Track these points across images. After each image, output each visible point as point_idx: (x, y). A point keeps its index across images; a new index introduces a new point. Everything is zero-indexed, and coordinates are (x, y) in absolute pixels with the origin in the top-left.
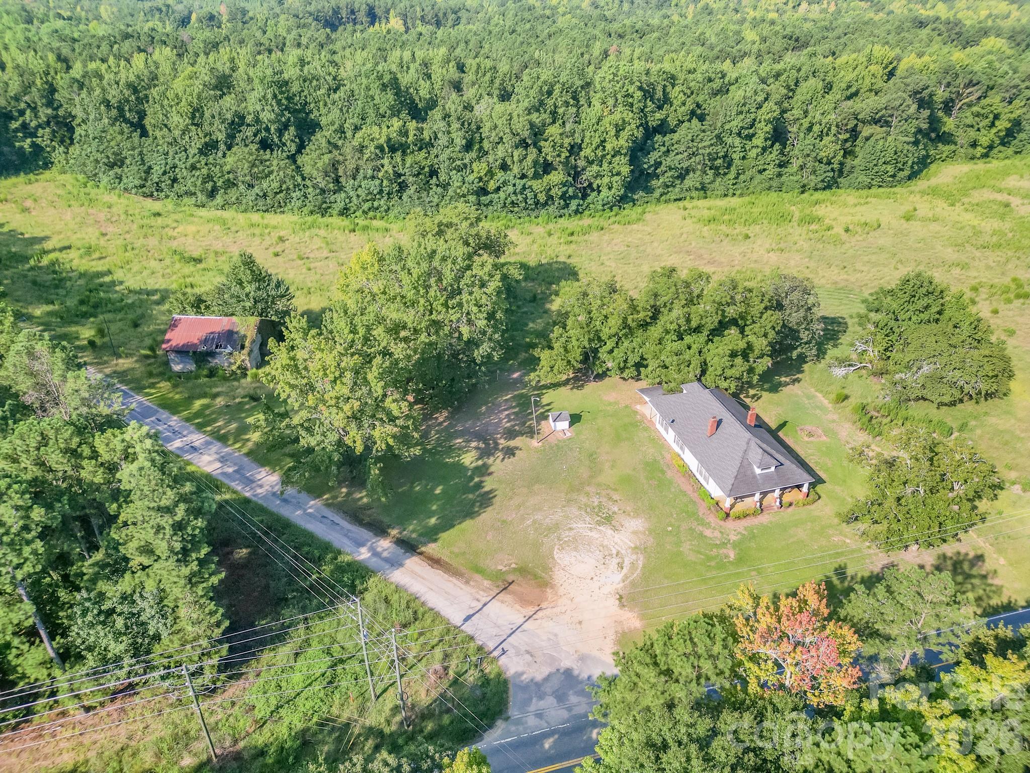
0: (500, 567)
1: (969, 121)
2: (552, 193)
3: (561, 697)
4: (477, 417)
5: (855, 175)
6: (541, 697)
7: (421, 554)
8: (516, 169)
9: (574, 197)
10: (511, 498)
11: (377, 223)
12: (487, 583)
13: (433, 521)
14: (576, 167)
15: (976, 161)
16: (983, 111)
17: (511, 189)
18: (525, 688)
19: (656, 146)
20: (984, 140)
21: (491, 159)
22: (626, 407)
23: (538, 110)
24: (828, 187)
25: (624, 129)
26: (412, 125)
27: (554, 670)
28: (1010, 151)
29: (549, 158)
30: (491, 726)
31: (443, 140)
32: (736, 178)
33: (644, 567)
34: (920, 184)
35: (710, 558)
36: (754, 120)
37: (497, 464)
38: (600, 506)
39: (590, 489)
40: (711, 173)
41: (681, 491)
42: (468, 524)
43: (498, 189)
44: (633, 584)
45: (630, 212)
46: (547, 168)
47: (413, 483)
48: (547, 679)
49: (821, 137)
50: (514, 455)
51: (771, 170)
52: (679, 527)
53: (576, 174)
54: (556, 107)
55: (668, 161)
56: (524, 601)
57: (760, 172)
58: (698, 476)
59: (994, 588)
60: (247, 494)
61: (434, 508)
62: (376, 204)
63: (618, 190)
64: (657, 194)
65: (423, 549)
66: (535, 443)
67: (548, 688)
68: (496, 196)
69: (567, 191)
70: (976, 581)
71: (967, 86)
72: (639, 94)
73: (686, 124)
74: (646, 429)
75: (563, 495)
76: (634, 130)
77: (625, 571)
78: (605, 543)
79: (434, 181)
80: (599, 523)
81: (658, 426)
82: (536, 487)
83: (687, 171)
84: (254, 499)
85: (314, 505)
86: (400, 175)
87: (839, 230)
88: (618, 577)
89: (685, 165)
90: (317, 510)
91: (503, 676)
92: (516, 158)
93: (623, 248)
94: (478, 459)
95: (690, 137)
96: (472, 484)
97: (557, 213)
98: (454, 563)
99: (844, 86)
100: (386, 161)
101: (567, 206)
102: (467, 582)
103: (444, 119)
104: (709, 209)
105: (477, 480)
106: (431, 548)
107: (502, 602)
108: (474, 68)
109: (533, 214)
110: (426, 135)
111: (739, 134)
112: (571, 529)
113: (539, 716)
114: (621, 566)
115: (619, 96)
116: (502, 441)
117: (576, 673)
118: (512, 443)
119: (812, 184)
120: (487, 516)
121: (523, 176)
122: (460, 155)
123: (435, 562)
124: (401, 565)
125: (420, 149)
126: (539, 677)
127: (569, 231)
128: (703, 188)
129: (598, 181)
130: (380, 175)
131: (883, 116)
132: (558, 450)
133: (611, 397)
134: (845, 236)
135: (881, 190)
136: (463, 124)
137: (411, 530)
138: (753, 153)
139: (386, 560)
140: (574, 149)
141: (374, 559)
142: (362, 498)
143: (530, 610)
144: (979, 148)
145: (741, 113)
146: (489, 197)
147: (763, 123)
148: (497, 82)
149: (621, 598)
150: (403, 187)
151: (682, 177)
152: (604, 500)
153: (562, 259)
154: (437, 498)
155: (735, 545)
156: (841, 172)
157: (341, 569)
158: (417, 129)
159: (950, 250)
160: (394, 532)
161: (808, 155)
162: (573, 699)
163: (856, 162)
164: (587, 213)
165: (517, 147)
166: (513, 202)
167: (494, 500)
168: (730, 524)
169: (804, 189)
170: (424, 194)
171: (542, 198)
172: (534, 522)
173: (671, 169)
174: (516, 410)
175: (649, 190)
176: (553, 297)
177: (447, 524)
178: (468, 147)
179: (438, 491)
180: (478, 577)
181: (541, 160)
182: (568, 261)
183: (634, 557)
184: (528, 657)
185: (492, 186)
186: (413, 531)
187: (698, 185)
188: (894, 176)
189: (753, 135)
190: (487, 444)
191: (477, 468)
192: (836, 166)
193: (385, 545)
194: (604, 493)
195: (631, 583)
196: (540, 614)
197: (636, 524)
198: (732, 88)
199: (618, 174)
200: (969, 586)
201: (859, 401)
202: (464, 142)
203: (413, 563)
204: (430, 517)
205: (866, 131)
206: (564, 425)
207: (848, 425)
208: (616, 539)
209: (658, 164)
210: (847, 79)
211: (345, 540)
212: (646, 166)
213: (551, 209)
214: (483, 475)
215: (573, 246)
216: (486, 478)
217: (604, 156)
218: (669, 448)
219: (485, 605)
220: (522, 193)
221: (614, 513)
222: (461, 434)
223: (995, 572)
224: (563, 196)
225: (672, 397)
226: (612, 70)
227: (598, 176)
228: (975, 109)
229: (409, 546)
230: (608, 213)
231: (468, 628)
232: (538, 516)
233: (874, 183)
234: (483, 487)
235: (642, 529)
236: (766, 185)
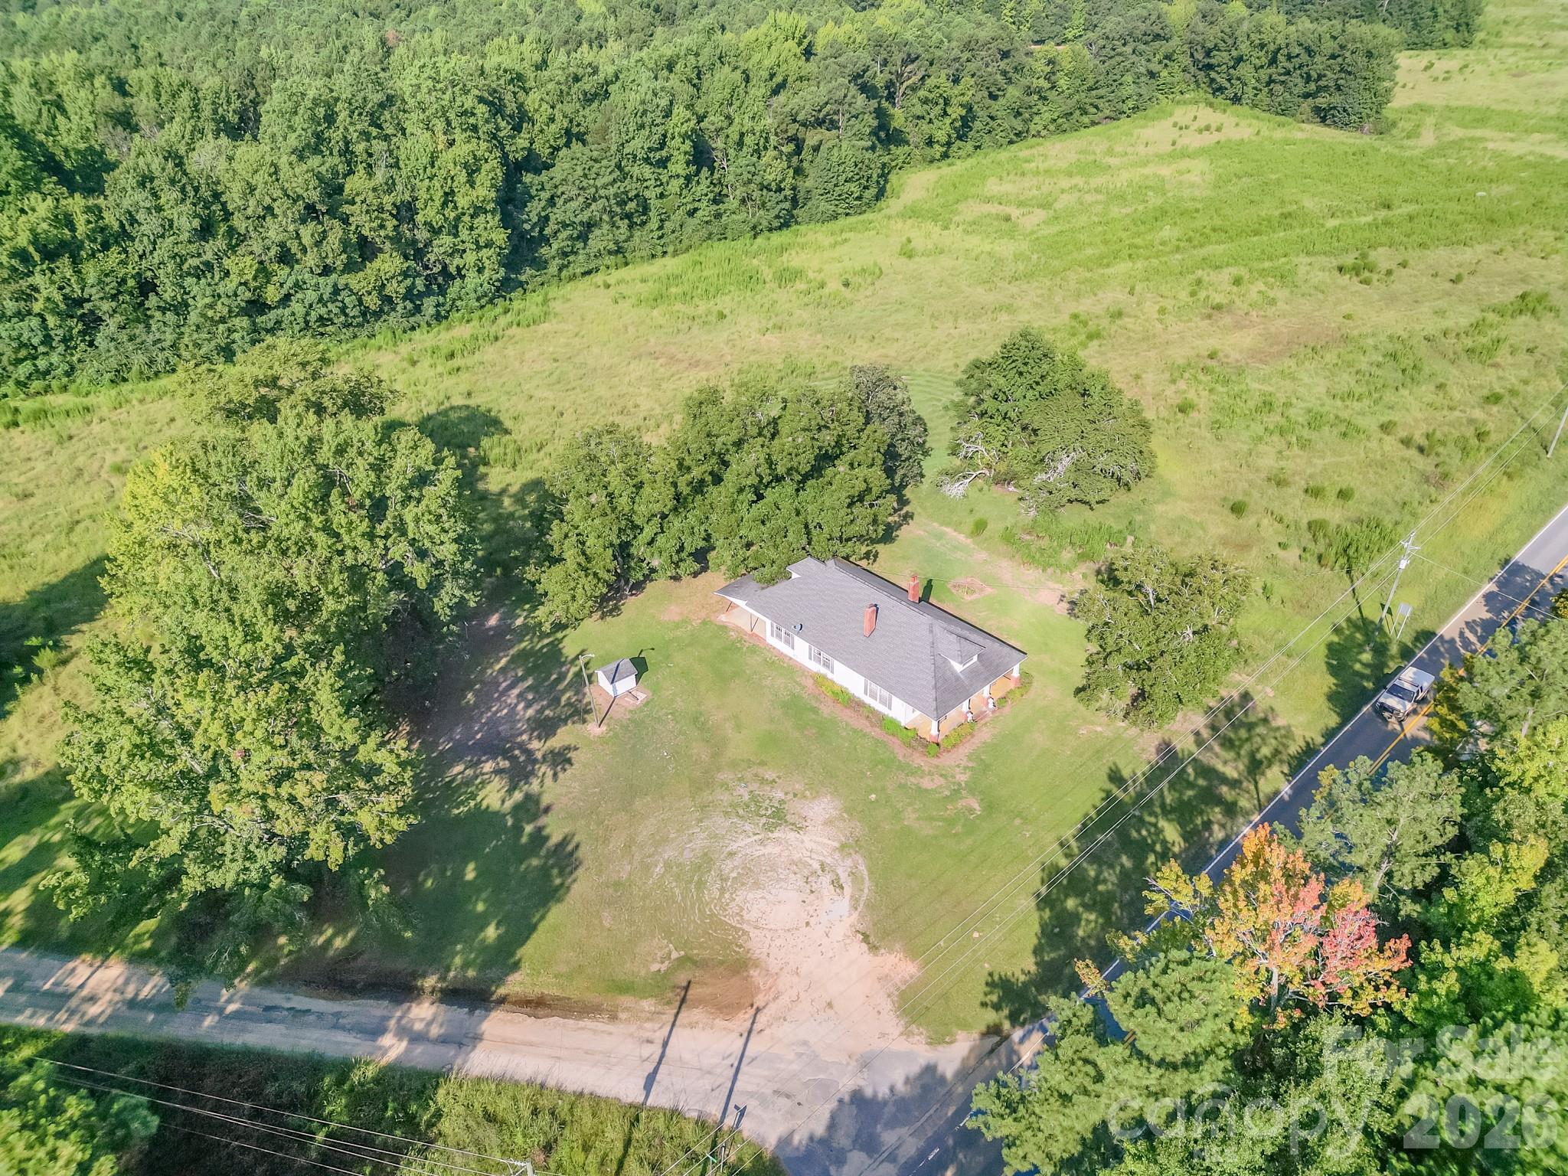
0: (655, 967)
1: (919, 110)
2: (390, 290)
3: (869, 1144)
4: (467, 715)
5: (814, 201)
6: (840, 1161)
7: (502, 1001)
8: (311, 259)
9: (428, 292)
10: (606, 840)
11: (57, 400)
12: (648, 1005)
13: (491, 932)
15: (936, 164)
16: (931, 96)
17: (311, 296)
18: (808, 1158)
20: (941, 136)
21: (257, 248)
22: (704, 623)
24: (785, 225)
25: (478, 170)
27: (834, 1104)
28: (969, 146)
29: (365, 232)
31: (149, 225)
32: (661, 228)
33: (871, 873)
34: (892, 205)
35: (950, 822)
36: (665, 136)
37: (546, 786)
38: (754, 798)
39: (725, 776)
40: (623, 224)
41: (855, 731)
42: (556, 913)
43: (287, 298)
44: (869, 906)
45: (525, 304)
46: (364, 250)
47: (414, 876)
48: (832, 1126)
49: (757, 153)
50: (569, 761)
51: (705, 210)
52: (883, 789)
53: (416, 252)
54: (347, 143)
55: (557, 215)
56: (725, 1008)
57: (692, 213)
58: (868, 700)
59: (1283, 732)
60: (69, 1028)
61: (480, 907)
63: (494, 272)
64: (553, 269)
65: (502, 991)
66: (593, 729)
67: (842, 1140)
68: (287, 311)
69: (413, 285)
70: (1261, 730)
71: (904, 63)
72: (482, 109)
73: (564, 152)
74: (753, 650)
75: (688, 801)
76: (491, 172)
77: (848, 890)
78: (796, 856)
79: (152, 301)
80: (769, 828)
81: (772, 641)
82: (638, 804)
83: (590, 226)
84: (94, 1031)
85: (234, 997)
87: (834, 286)
88: (843, 904)
89: (585, 216)
90: (247, 1000)
91: (767, 1155)
92: (307, 240)
93: (549, 366)
94: (510, 791)
96: (524, 840)
97: (406, 324)
98: (572, 992)
99: (765, 74)
101: (418, 309)
102: (613, 1018)
104: (644, 281)
105: (529, 828)
106: (515, 984)
107: (692, 1026)
108: (149, 87)
109: (363, 333)
110: (111, 219)
111: (647, 160)
112: (731, 854)
114: (838, 885)
116: (535, 745)
117: (868, 1092)
118: (556, 742)
119: (765, 223)
120: (582, 885)
121: (327, 271)
122: (193, 248)
123: (536, 1005)
124: (477, 1038)
125: (105, 246)
126: (820, 1130)
128: (620, 250)
129: (457, 261)
131: (828, 114)
132: (639, 728)
133: (672, 612)
134: (847, 293)
137: (460, 965)
139: (443, 1040)
140: (406, 212)
141: (419, 1049)
142: (329, 942)
143: (743, 1020)
144: (936, 146)
145: (642, 126)
146: (273, 315)
147: (678, 140)
149: (866, 938)
151: (583, 237)
152: (754, 786)
153: (458, 401)
154: (475, 887)
155: (972, 788)
156: (795, 201)
157: (360, 1098)
159: (980, 290)
160: (430, 982)
161: (750, 181)
162: (889, 1138)
163: (809, 183)
164: (454, 315)
165: (303, 221)
166: (321, 318)
167: (580, 853)
168: (947, 760)
169: (756, 231)
171: (372, 302)
172: (668, 865)
173: (565, 225)
174: (530, 682)
175: (541, 265)
176: (482, 469)
177: (520, 930)
179: (470, 874)
180: (626, 1000)
181: (354, 239)
182: (472, 402)
183: (849, 862)
184: (783, 1102)
185: (272, 294)
186: (466, 965)
187: (612, 247)
188: (859, 198)
189: (668, 159)
190: (513, 759)
191: (517, 808)
192: (788, 192)
193: (423, 1012)
194: (748, 775)
195: (867, 905)
196: (762, 1019)
197: (821, 809)
199: (489, 244)
200: (1258, 739)
201: (1001, 526)
203: (496, 1024)
204: (482, 928)
205: (812, 137)
206: (628, 683)
207: (1005, 563)
208: (808, 845)
209: (544, 221)
210: (767, 63)
211: (340, 1037)
212: (527, 226)
213: (392, 319)
214: (534, 817)
215: (464, 376)
216: (543, 821)
217: (458, 219)
218: (803, 671)
219: (665, 1044)
220: (334, 300)
221: (782, 802)
222: (457, 753)
223: (1272, 709)
224: (409, 295)
225: (781, 587)
226: (428, 72)
227: (456, 251)
228: (922, 93)
229: (472, 997)
230: (490, 312)
231: (659, 1098)
232: (669, 853)
233: (840, 211)
234: (547, 838)
235: (834, 813)
236: (704, 233)
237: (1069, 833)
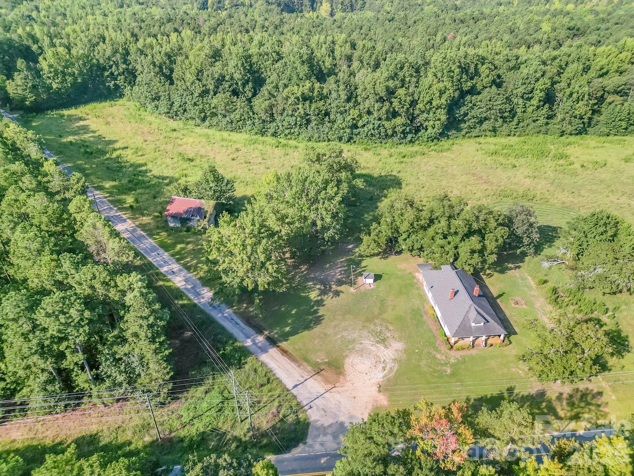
0: (318, 360)
2: (396, 130)
3: (335, 436)
4: (323, 270)
5: (598, 126)
6: (325, 435)
7: (278, 347)
8: (376, 115)
9: (410, 132)
10: (332, 321)
12: (309, 368)
13: (287, 329)
14: (413, 114)
17: (371, 126)
18: (318, 429)
19: (466, 103)
21: (361, 108)
22: (410, 273)
23: (393, 79)
24: (580, 133)
25: (445, 93)
26: (317, 85)
27: (334, 421)
29: (397, 109)
30: (296, 446)
31: (334, 95)
32: (517, 125)
33: (397, 371)
35: (435, 371)
36: (533, 88)
37: (329, 300)
38: (380, 332)
39: (377, 321)
40: (500, 121)
41: (429, 329)
42: (306, 333)
43: (364, 125)
44: (388, 380)
45: (445, 143)
46: (395, 114)
47: (281, 306)
48: (330, 426)
49: (578, 101)
50: (339, 295)
51: (542, 121)
52: (422, 350)
53: (413, 119)
54: (404, 77)
55: (472, 113)
56: (327, 381)
57: (534, 121)
58: (441, 321)
59: (602, 413)
60: (196, 302)
61: (290, 321)
62: (292, 131)
63: (438, 130)
64: (463, 132)
65: (280, 344)
66: (352, 290)
67: (329, 431)
68: (363, 130)
69: (406, 129)
70: (593, 408)
72: (458, 70)
73: (488, 89)
74: (418, 289)
75: (361, 323)
76: (451, 92)
77: (386, 372)
78: (379, 354)
79: (327, 119)
80: (378, 342)
81: (425, 288)
82: (347, 316)
83: (486, 119)
84: (199, 305)
85: (228, 312)
86: (308, 115)
87: (577, 166)
88: (381, 375)
89: (484, 115)
90: (230, 315)
91: (307, 421)
92: (376, 108)
93: (434, 168)
94: (318, 296)
95: (488, 98)
96: (312, 310)
97: (398, 142)
98: (294, 354)
99: (598, 68)
100: (300, 106)
101: (405, 138)
102: (299, 366)
103: (336, 83)
104: (495, 145)
105: (315, 308)
106: (284, 345)
107: (315, 380)
108: (361, 47)
109: (384, 142)
110: (325, 91)
111: (522, 97)
112: (361, 343)
113: (322, 445)
114: (384, 369)
115: (445, 71)
116: (334, 286)
117: (345, 425)
118: (339, 288)
119: (569, 131)
120: (317, 330)
121: (380, 119)
122: (344, 104)
123: (284, 352)
124: (267, 352)
125: (321, 100)
126: (326, 424)
127: (403, 155)
128: (494, 130)
129: (427, 123)
130: (296, 114)
131: (623, 89)
132: (364, 296)
133: (403, 266)
134: (580, 170)
135: (616, 137)
136: (346, 86)
138: (530, 110)
139: (260, 348)
140: (413, 103)
141: (253, 347)
143: (330, 386)
145: (525, 84)
146: (358, 130)
147: (539, 91)
148: (374, 57)
149: (380, 387)
150: (308, 122)
151: (481, 122)
152: (383, 328)
153: (394, 173)
154: (292, 316)
155: (452, 365)
156: (589, 124)
157: (236, 350)
158: (320, 88)
160: (266, 333)
161: (568, 113)
162: (342, 439)
163: (602, 118)
164: (417, 142)
165: (377, 102)
166: (372, 134)
167: (323, 321)
168: (452, 353)
169: (562, 134)
170: (320, 126)
171: (390, 132)
172: (342, 337)
173: (474, 117)
174: (345, 268)
175: (459, 130)
176: (383, 198)
177: (294, 332)
178: (348, 100)
179: (293, 312)
180: (305, 364)
181: (391, 110)
182: (398, 175)
183: (393, 364)
184: (323, 413)
185: (360, 124)
186: (276, 333)
187: (491, 128)
188: (626, 129)
189: (532, 98)
190: (326, 287)
191: (317, 301)
192: (586, 120)
193: (260, 339)
194: (384, 324)
196: (334, 389)
197: (398, 345)
198: (522, 66)
199: (439, 120)
200: (587, 410)
201: (553, 285)
202: (346, 97)
203: (273, 351)
204: (286, 327)
205: (610, 98)
206: (371, 281)
207: (542, 300)
208: (385, 353)
209: (466, 114)
210: (601, 64)
211: (241, 334)
212: (457, 115)
213: (395, 139)
214: (319, 306)
215: (403, 165)
216: (321, 308)
217: (430, 109)
218: (429, 302)
219: (306, 380)
220: (378, 129)
221: (388, 337)
222: (312, 279)
223: (607, 403)
224: (403, 132)
225: (435, 272)
227: (426, 120)
229: (272, 342)
230: (430, 144)
231: (294, 392)
232: (345, 334)
233: (611, 132)
234: (318, 313)
235: (401, 349)
236: (538, 130)
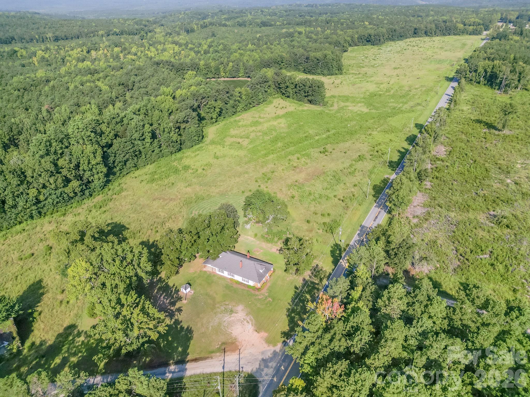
0: (217, 347)
1: (208, 110)
2: (76, 191)
5: (186, 143)
7: (188, 361)
10: (197, 325)
12: (218, 354)
13: (180, 349)
17: (54, 196)
19: (110, 155)
20: (214, 116)
21: (36, 186)
22: (200, 271)
24: (179, 151)
25: (96, 153)
27: (259, 362)
28: (222, 117)
30: (258, 388)
32: (146, 157)
33: (254, 318)
34: (207, 140)
35: (267, 304)
36: (143, 133)
37: (178, 316)
38: (225, 309)
39: (217, 306)
41: (242, 289)
42: (192, 342)
43: (47, 198)
45: (112, 186)
46: (67, 181)
48: (260, 365)
50: (182, 310)
51: (157, 150)
52: (252, 301)
53: (81, 178)
55: (117, 160)
56: (233, 350)
57: (153, 151)
58: (243, 282)
59: (325, 271)
61: (175, 345)
63: (103, 179)
64: (118, 174)
65: (187, 359)
66: (184, 302)
67: (262, 367)
69: (83, 188)
70: (321, 272)
72: (93, 134)
73: (115, 140)
74: (214, 276)
75: (211, 313)
76: (100, 152)
77: (250, 323)
78: (238, 319)
80: (231, 314)
81: (218, 272)
82: (201, 316)
87: (200, 171)
88: (250, 326)
91: (249, 373)
92: (52, 182)
93: (130, 206)
94: (171, 319)
95: (122, 147)
96: (179, 329)
97: (81, 199)
98: (202, 355)
99: (167, 110)
101: (84, 194)
102: (212, 358)
105: (179, 327)
106: (189, 358)
107: (228, 355)
109: (69, 204)
111: (139, 140)
112: (224, 321)
113: (267, 375)
114: (248, 322)
115: (84, 138)
116: (172, 308)
117: (265, 358)
118: (177, 307)
119: (174, 151)
120: (195, 335)
121: (58, 188)
123: (196, 360)
124: (186, 369)
126: (258, 367)
127: (98, 206)
129: (92, 178)
132: (194, 300)
133: (192, 270)
134: (204, 172)
135: (196, 146)
137: (176, 357)
138: (148, 145)
139: (179, 371)
140: (76, 167)
141: (175, 374)
142: (145, 360)
143: (237, 352)
145: (136, 131)
146: (42, 203)
147: (147, 133)
149: (256, 331)
151: (125, 164)
152: (225, 306)
153: (110, 221)
154: (172, 341)
155: (269, 296)
156: (181, 144)
160: (171, 362)
161: (169, 141)
162: (270, 364)
164: (94, 194)
165: (50, 177)
166: (57, 202)
167: (192, 329)
168: (263, 291)
171: (72, 195)
172: (212, 327)
173: (120, 162)
174: (164, 294)
175: (114, 174)
177: (186, 348)
178: (21, 184)
179: (170, 339)
180: (213, 354)
181: (64, 178)
182: (114, 221)
183: (249, 317)
184: (249, 364)
185: (42, 198)
187: (134, 165)
188: (198, 140)
189: (145, 138)
190: (169, 312)
191: (174, 323)
192: (179, 142)
193: (172, 368)
194: (222, 304)
195: (255, 324)
196: (241, 351)
197: (240, 308)
199: (101, 172)
201: (260, 234)
203: (188, 366)
204: (178, 349)
205: (183, 126)
206: (189, 289)
207: (263, 243)
208: (240, 316)
212: (110, 165)
214: (179, 324)
215: (108, 213)
216: (181, 324)
218: (228, 278)
219: (224, 360)
221: (231, 308)
223: (322, 267)
225: (217, 260)
226: (76, 127)
227: (91, 175)
230: (105, 191)
231: (226, 370)
232: (211, 324)
233: (193, 144)
234: (184, 328)
235: (243, 308)
236: (157, 157)
237: (290, 301)
